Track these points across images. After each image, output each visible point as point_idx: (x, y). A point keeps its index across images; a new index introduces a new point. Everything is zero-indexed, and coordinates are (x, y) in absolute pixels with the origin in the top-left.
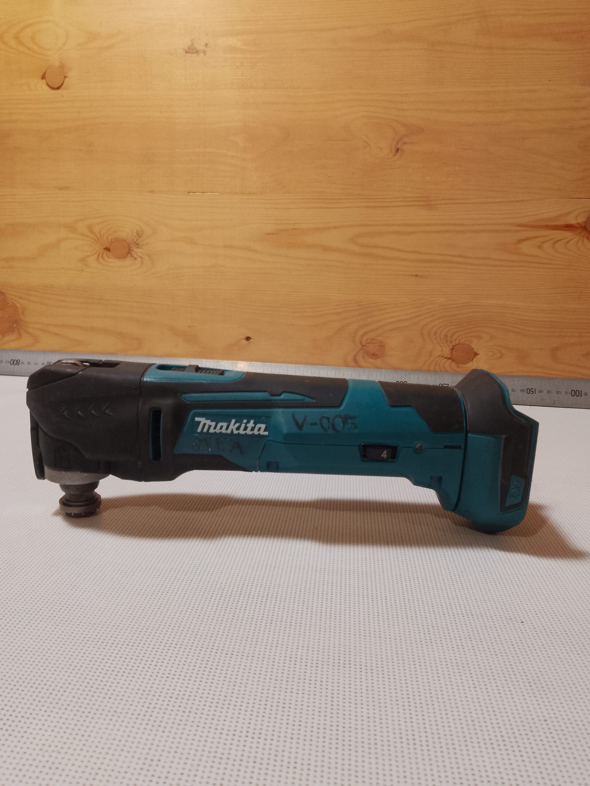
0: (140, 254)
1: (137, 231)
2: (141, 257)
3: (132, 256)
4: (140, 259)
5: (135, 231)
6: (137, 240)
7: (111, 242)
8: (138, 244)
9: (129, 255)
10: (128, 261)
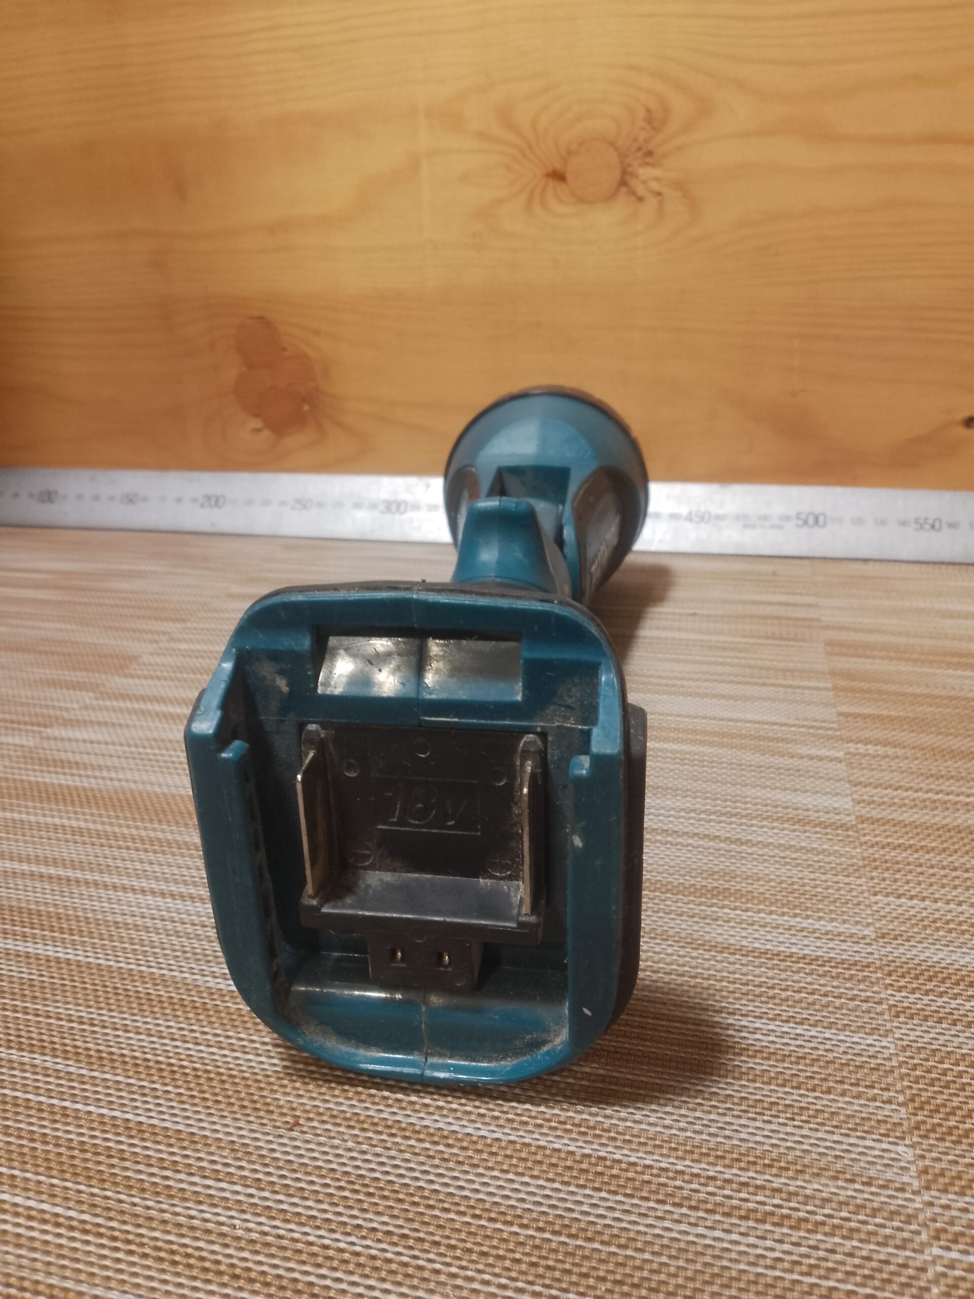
0: (655, 186)
1: (648, 111)
2: (659, 194)
3: (633, 193)
4: (652, 201)
5: (642, 113)
6: (647, 141)
7: (570, 153)
8: (650, 154)
9: (624, 189)
10: (620, 208)
